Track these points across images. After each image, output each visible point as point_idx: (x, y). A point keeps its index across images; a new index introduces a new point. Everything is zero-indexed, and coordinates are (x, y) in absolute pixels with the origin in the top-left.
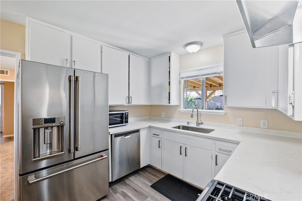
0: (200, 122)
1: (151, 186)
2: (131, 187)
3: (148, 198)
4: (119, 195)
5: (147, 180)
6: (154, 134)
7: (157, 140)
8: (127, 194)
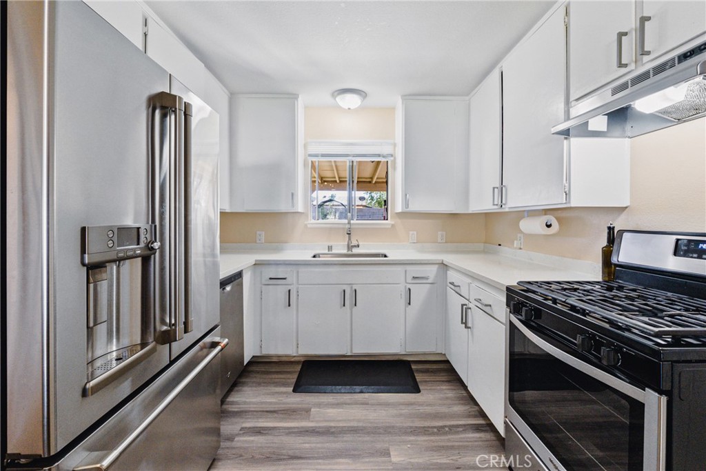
0: (354, 243)
1: (294, 391)
2: (252, 411)
3: (312, 410)
4: (242, 439)
5: (275, 386)
6: (270, 279)
7: (284, 289)
8: (260, 427)
